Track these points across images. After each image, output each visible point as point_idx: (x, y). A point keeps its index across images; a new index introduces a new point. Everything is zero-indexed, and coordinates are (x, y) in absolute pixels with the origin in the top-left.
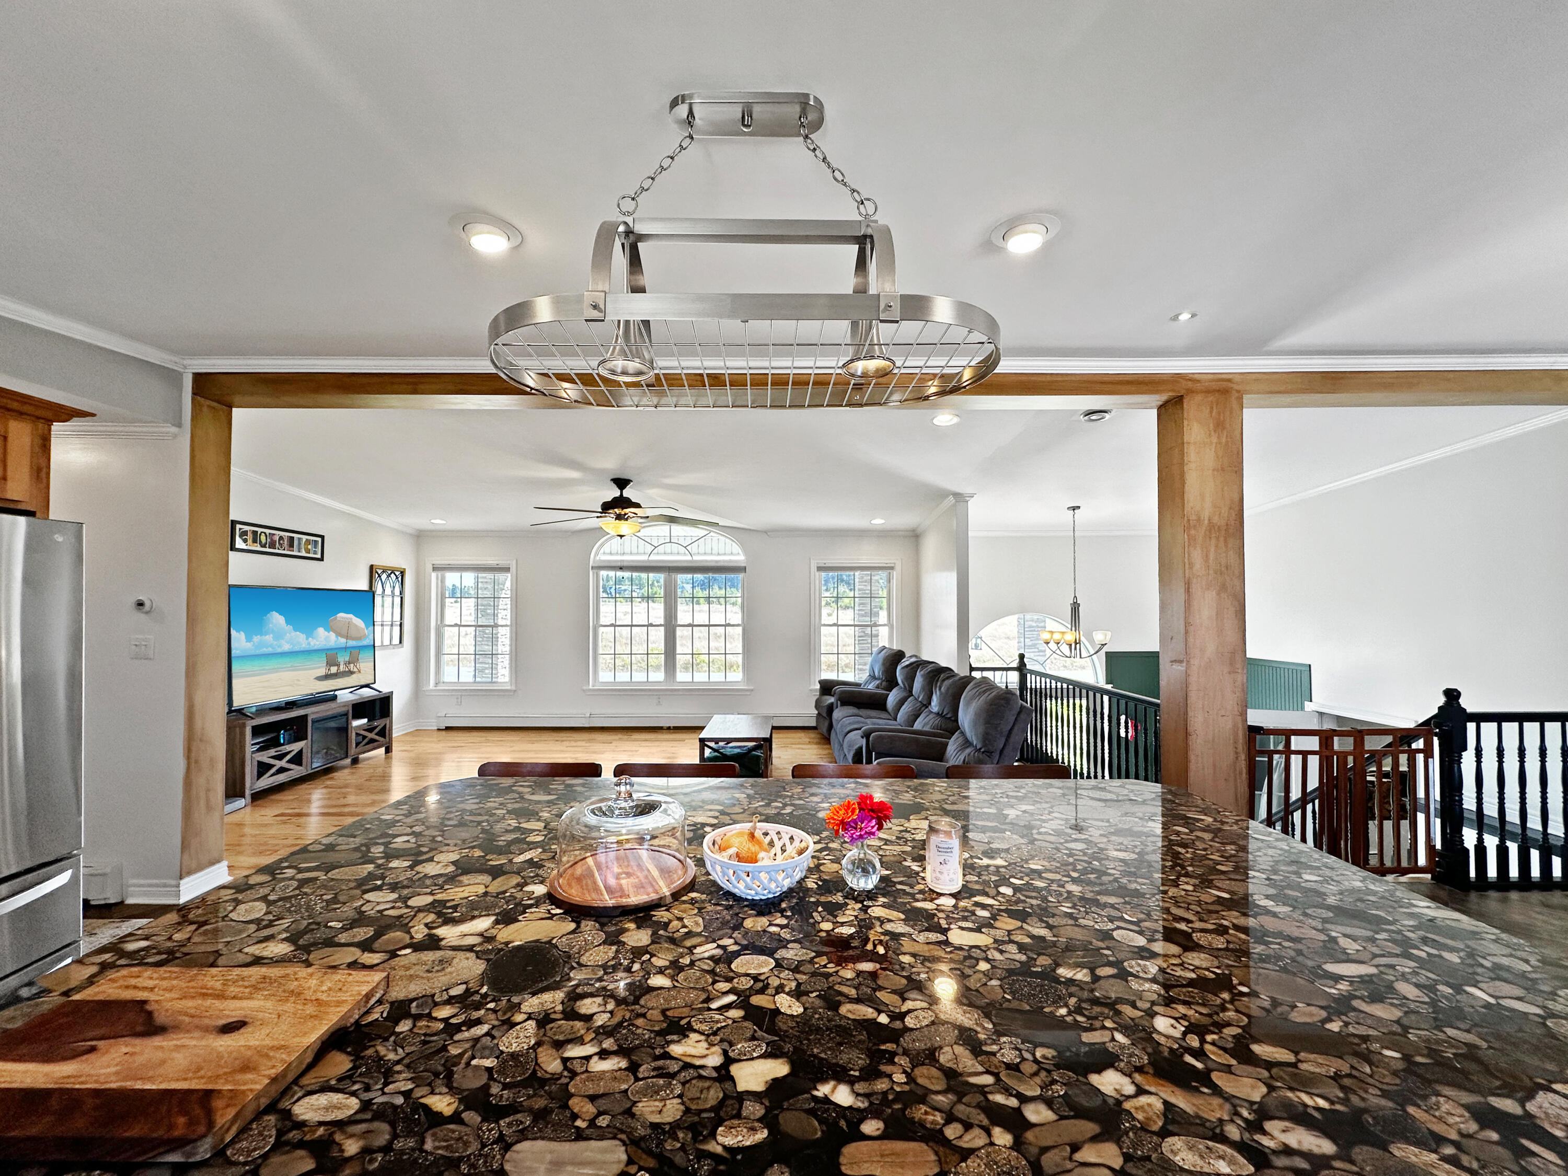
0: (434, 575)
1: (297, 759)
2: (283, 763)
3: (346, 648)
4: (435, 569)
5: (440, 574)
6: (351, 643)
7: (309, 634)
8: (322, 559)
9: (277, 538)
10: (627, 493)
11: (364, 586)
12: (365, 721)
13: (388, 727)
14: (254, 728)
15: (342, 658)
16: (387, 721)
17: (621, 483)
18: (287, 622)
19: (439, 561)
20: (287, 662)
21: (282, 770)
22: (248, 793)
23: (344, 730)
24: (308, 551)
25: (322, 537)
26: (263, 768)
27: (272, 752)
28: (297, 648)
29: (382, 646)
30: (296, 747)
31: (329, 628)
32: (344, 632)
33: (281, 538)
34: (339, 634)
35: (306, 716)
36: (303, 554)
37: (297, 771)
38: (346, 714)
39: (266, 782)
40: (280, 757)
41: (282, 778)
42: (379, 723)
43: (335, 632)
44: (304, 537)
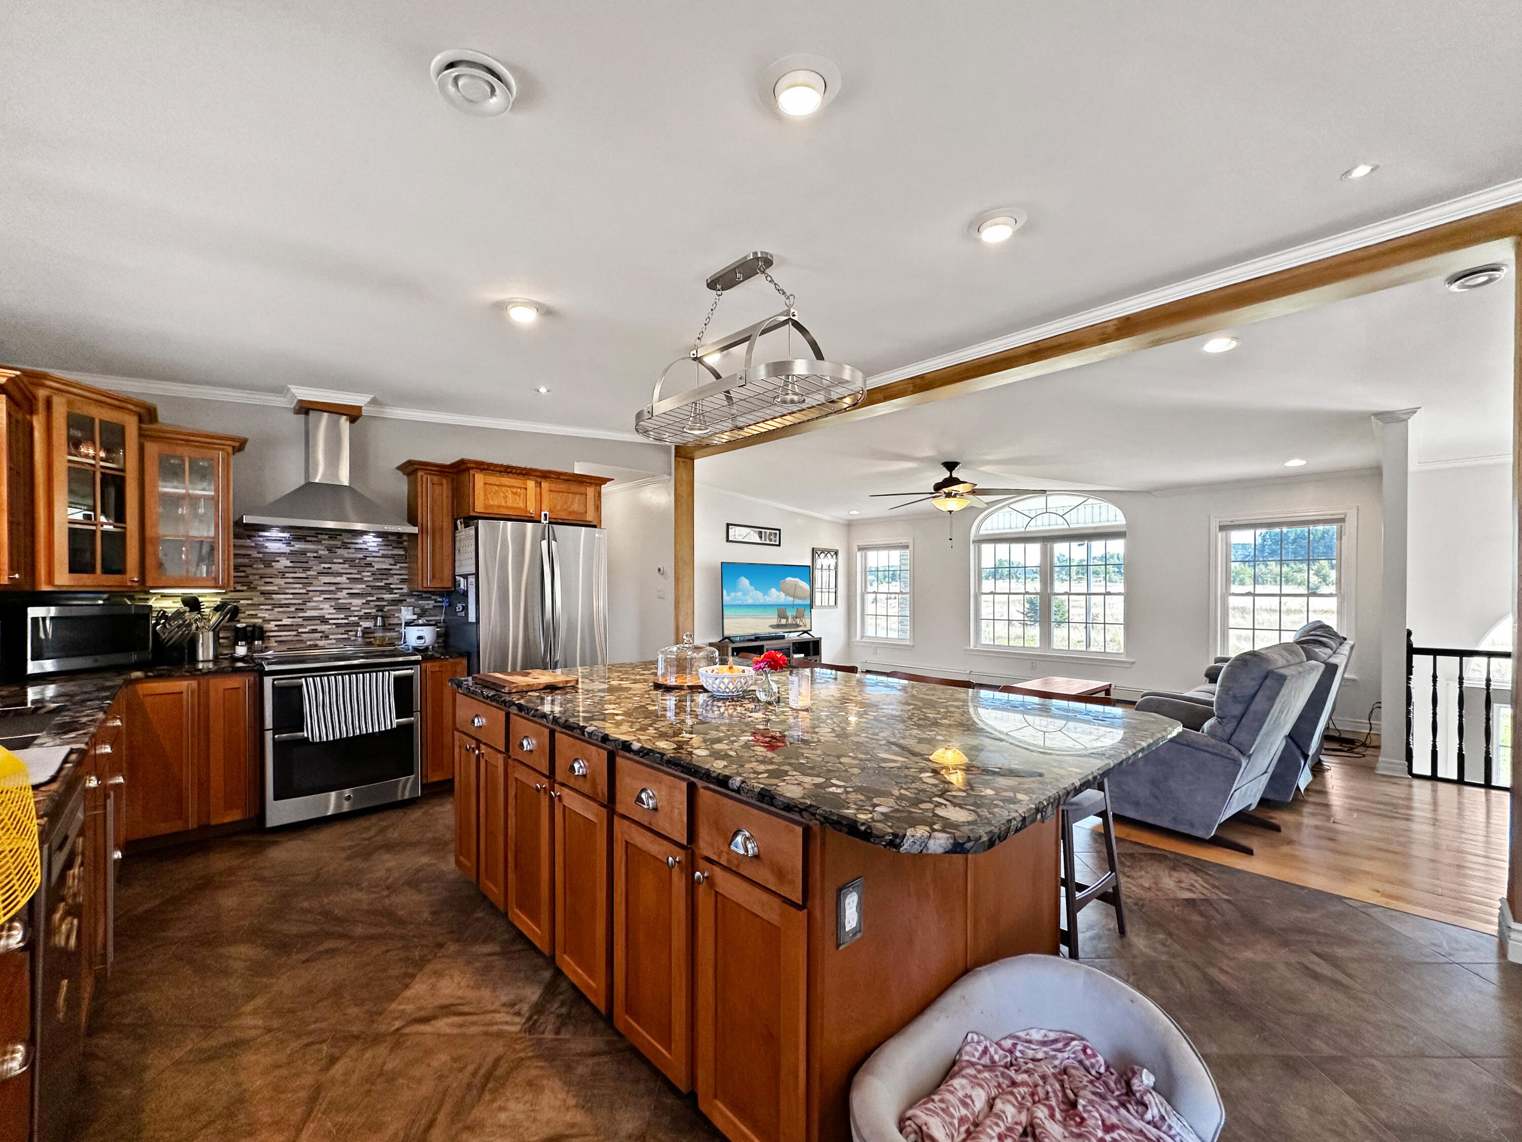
0: (859, 554)
3: (793, 605)
4: (859, 549)
5: (863, 553)
6: (797, 602)
7: (765, 592)
8: (779, 545)
10: (955, 474)
11: (808, 562)
12: (802, 655)
14: (734, 650)
15: (790, 613)
16: (817, 658)
17: (951, 466)
18: (751, 584)
19: (862, 543)
20: (751, 612)
24: (771, 540)
25: (779, 530)
28: (757, 603)
29: (822, 607)
31: (780, 589)
32: (792, 592)
34: (787, 594)
35: (763, 646)
36: (768, 542)
38: (789, 649)
42: (812, 658)
43: (784, 591)
44: (768, 531)
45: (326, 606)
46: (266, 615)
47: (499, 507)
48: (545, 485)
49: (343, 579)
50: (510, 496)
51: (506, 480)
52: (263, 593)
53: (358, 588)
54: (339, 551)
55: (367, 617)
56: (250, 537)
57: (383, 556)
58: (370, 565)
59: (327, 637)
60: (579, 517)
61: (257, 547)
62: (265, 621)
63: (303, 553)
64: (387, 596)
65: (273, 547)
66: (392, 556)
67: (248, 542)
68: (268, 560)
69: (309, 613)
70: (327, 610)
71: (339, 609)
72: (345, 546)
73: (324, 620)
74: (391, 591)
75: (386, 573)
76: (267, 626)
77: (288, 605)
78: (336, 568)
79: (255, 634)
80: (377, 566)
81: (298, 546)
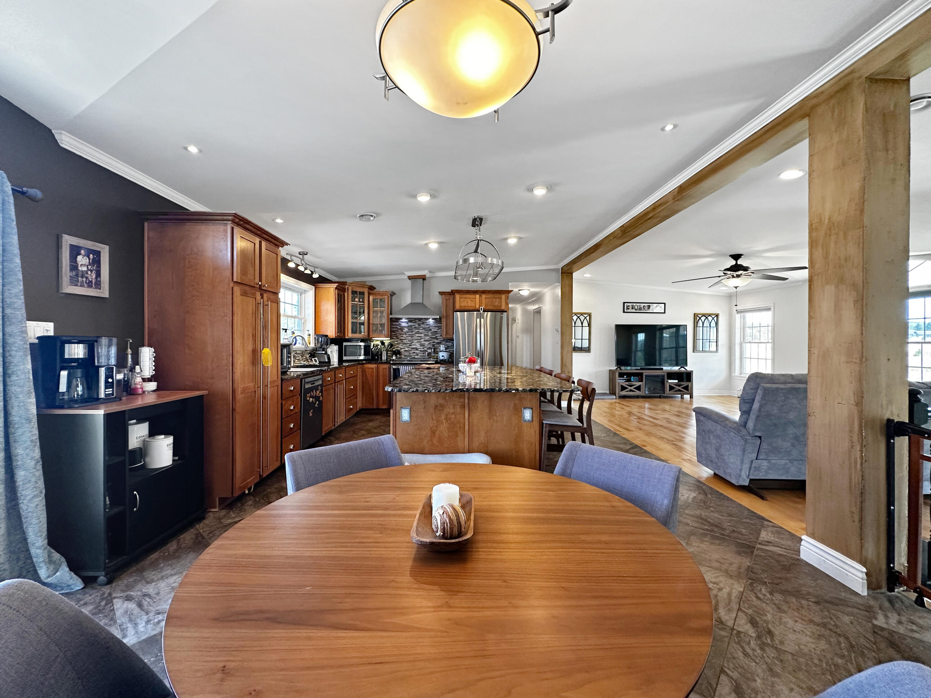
0: (738, 315)
1: (638, 388)
2: (632, 388)
4: (739, 312)
5: (742, 314)
8: (664, 312)
9: (642, 306)
13: (690, 386)
14: (619, 373)
16: (690, 384)
17: (736, 257)
19: (741, 308)
21: (631, 391)
22: (617, 395)
23: (663, 383)
25: (665, 304)
26: (623, 388)
27: (627, 383)
29: (702, 351)
30: (638, 384)
33: (644, 306)
35: (642, 373)
36: (655, 311)
37: (637, 393)
38: (664, 376)
39: (624, 393)
40: (631, 386)
41: (631, 393)
42: (685, 384)
44: (655, 305)
45: (417, 344)
46: (401, 347)
47: (465, 306)
48: (484, 296)
49: (422, 335)
50: (469, 301)
51: (468, 296)
52: (401, 340)
53: (427, 338)
54: (422, 325)
55: (429, 348)
56: (397, 322)
57: (435, 327)
58: (431, 330)
59: (418, 355)
60: (499, 308)
61: (399, 325)
62: (401, 349)
63: (411, 326)
64: (436, 341)
65: (404, 325)
66: (438, 327)
67: (397, 323)
68: (402, 329)
69: (413, 347)
70: (418, 346)
71: (421, 345)
72: (423, 323)
73: (417, 349)
74: (437, 339)
75: (436, 333)
76: (403, 350)
77: (407, 344)
78: (421, 331)
79: (397, 353)
80: (433, 330)
81: (410, 324)
